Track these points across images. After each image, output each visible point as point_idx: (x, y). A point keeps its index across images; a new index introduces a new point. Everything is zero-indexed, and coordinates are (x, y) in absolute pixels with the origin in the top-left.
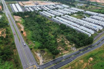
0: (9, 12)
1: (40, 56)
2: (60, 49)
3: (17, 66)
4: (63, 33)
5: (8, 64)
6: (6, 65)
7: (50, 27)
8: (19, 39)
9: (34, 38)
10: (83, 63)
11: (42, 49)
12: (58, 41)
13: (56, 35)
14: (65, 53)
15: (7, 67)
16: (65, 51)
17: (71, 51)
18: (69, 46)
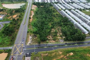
0: (31, 2)
1: (31, 39)
2: (50, 38)
3: (12, 41)
4: (61, 26)
5: (7, 38)
6: (6, 38)
7: (54, 18)
8: (25, 23)
9: (35, 24)
10: (60, 55)
11: (35, 34)
12: (52, 31)
13: (54, 26)
14: (51, 42)
15: (6, 39)
16: (53, 41)
17: (58, 42)
18: (59, 37)
